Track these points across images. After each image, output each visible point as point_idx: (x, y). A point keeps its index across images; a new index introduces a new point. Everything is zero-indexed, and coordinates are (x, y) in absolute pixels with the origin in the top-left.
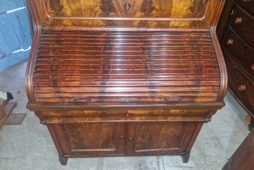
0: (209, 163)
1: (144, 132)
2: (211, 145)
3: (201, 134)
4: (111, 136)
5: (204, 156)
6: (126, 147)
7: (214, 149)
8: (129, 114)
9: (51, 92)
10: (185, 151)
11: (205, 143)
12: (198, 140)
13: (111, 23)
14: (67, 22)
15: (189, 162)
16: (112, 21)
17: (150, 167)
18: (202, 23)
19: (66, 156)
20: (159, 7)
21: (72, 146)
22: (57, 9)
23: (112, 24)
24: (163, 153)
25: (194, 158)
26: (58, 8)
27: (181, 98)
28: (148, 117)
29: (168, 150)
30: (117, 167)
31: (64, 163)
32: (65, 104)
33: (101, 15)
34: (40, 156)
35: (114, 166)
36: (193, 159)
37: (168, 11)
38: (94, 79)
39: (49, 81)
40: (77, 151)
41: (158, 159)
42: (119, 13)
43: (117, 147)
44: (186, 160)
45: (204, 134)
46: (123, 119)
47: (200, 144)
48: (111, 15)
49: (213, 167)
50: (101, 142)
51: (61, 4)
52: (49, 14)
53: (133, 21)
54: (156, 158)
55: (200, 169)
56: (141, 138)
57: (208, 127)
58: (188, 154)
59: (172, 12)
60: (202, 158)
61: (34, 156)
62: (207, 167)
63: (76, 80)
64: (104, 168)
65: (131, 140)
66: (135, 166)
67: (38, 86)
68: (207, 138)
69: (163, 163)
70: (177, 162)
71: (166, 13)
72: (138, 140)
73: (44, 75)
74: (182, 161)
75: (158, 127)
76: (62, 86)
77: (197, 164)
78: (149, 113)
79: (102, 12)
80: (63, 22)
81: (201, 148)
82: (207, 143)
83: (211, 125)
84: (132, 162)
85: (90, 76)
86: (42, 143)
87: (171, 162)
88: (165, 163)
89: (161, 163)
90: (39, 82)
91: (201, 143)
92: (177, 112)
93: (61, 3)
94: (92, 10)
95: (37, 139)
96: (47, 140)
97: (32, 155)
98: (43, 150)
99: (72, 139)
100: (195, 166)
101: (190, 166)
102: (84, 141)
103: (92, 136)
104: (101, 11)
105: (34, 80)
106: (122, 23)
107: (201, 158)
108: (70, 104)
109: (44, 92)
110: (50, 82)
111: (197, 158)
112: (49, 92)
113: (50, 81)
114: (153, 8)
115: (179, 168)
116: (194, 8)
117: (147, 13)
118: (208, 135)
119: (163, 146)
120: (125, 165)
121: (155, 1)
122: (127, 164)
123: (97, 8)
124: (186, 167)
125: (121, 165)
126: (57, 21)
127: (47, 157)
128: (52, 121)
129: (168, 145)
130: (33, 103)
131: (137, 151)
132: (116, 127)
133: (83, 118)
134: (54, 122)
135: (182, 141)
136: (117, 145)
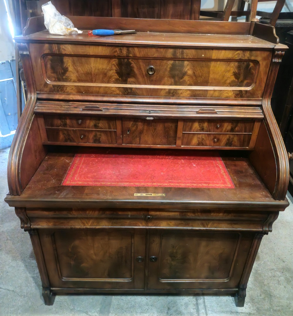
0: (278, 308)
1: (174, 247)
2: (279, 280)
4: (124, 254)
5: (269, 296)
6: (146, 271)
7: (285, 287)
8: (151, 215)
10: (238, 286)
11: (270, 277)
12: (260, 272)
13: (129, 91)
14: (71, 89)
15: (245, 305)
16: (131, 89)
17: (184, 311)
18: (251, 93)
19: (54, 289)
20: (192, 72)
21: (65, 272)
22: (59, 72)
23: (131, 92)
25: (254, 298)
26: (61, 71)
28: (179, 222)
29: (212, 282)
30: (132, 310)
31: (48, 300)
33: (117, 81)
34: (13, 289)
35: (127, 308)
36: (252, 301)
37: (204, 78)
40: (71, 280)
41: (197, 300)
42: (141, 79)
43: (132, 275)
44: (240, 302)
45: (269, 263)
46: (141, 224)
47: (263, 277)
48: (129, 82)
51: (65, 67)
52: (49, 78)
53: (158, 89)
54: (193, 298)
56: (169, 258)
57: (275, 252)
58: (244, 291)
59: (210, 78)
60: (267, 300)
61: (4, 290)
64: (112, 311)
66: (161, 310)
68: (273, 269)
69: (205, 307)
70: (226, 305)
71: (201, 80)
72: (165, 262)
74: (234, 304)
77: (258, 309)
79: (118, 77)
80: (66, 89)
81: (264, 285)
82: (274, 277)
83: (278, 249)
84: (155, 304)
86: (18, 270)
87: (218, 304)
88: (209, 306)
89: (201, 307)
91: (265, 276)
93: (65, 65)
94: (105, 74)
95: (11, 263)
98: (18, 280)
99: (65, 259)
100: (255, 312)
101: (247, 312)
102: (83, 263)
103: (95, 255)
104: (117, 77)
106: (144, 92)
107: (264, 299)
111: (258, 299)
114: (185, 74)
115: (231, 314)
116: (239, 74)
117: (177, 79)
118: (276, 264)
119: (203, 275)
120: (145, 308)
121: (188, 65)
122: (148, 306)
123: (112, 72)
124: (240, 314)
125: (138, 307)
126: (58, 88)
127: (24, 292)
128: (39, 225)
129: (212, 274)
130: (15, 194)
131: (164, 281)
132: (131, 240)
133: (84, 221)
134: (41, 226)
135: (232, 266)
136: (133, 272)
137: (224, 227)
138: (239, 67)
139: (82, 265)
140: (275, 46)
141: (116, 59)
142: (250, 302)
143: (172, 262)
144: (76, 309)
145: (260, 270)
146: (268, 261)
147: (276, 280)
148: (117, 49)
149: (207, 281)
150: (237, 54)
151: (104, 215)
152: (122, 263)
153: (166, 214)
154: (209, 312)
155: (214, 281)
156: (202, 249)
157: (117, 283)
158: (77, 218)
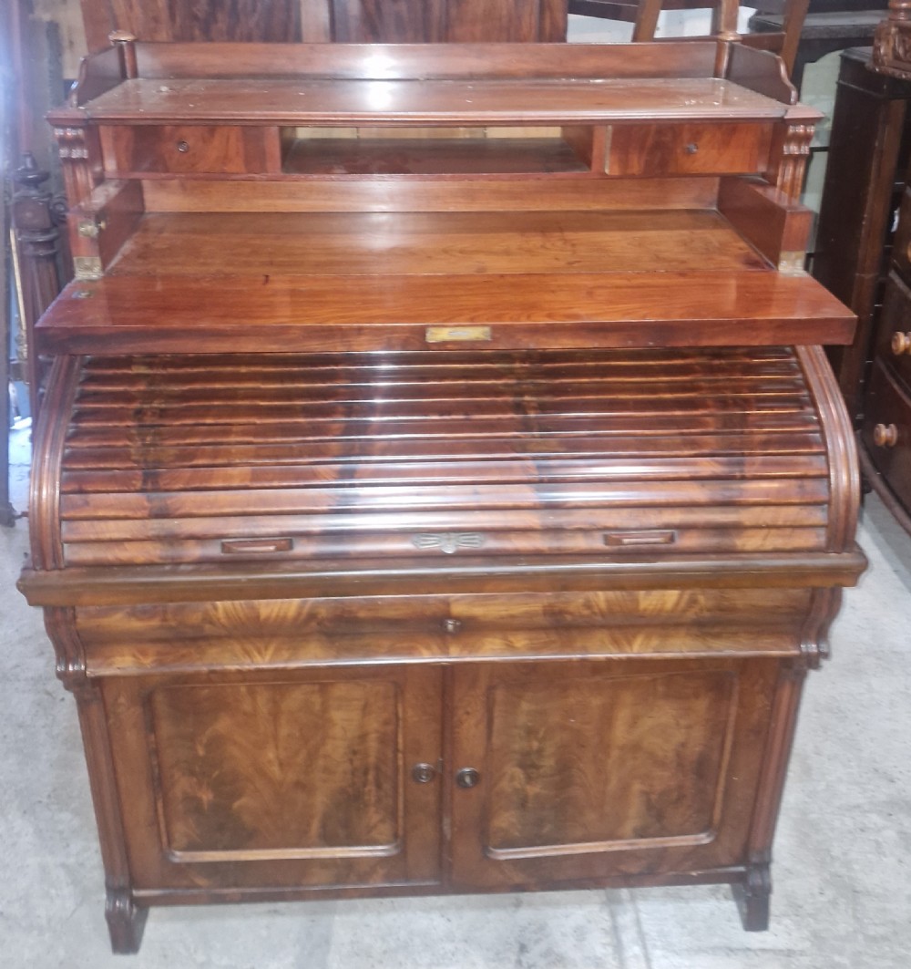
0: (881, 930)
1: (531, 732)
2: (880, 840)
4: (372, 760)
5: (853, 893)
6: (447, 821)
7: (900, 861)
8: (457, 618)
9: (130, 514)
10: (743, 857)
11: (850, 832)
15: (772, 925)
17: (575, 955)
19: (143, 893)
21: (181, 829)
24: (634, 868)
25: (800, 903)
27: (675, 531)
28: (543, 637)
30: (400, 957)
31: (125, 936)
32: (182, 567)
35: (385, 952)
36: (795, 908)
38: (310, 455)
39: (127, 469)
40: (200, 859)
41: (613, 915)
43: (401, 832)
44: (756, 915)
46: (428, 648)
47: (825, 834)
49: (903, 952)
50: (321, 801)
54: (601, 912)
55: (837, 958)
56: (518, 772)
58: (764, 873)
60: (843, 907)
62: (870, 952)
63: (238, 461)
64: (336, 965)
65: (468, 780)
66: (497, 954)
67: (81, 492)
69: (642, 937)
70: (711, 928)
72: (505, 785)
73: (109, 446)
74: (739, 925)
75: (593, 703)
76: (177, 486)
77: (816, 937)
78: (544, 613)
81: (832, 857)
82: (862, 830)
84: (477, 935)
85: (294, 446)
87: (683, 927)
88: (654, 935)
89: (628, 936)
90: (87, 473)
92: (669, 605)
98: (16, 879)
99: (182, 785)
100: (807, 944)
101: (781, 947)
102: (240, 796)
103: (281, 765)
105: (68, 466)
107: (834, 903)
108: (204, 567)
109: (101, 513)
110: (130, 472)
111: (815, 903)
112: (122, 514)
113: (132, 469)
115: (728, 955)
119: (629, 826)
120: (443, 948)
122: (453, 941)
124: (759, 953)
125: (420, 948)
127: (38, 916)
128: (110, 665)
129: (657, 820)
130: (50, 564)
131: (504, 854)
132: (396, 707)
133: (249, 647)
134: (119, 668)
135: (721, 788)
136: (401, 821)
137: (681, 648)
139: (236, 804)
142: (789, 916)
143: (528, 787)
149: (644, 843)
151: (313, 624)
152: (367, 789)
153: (504, 613)
154: (657, 953)
155: (666, 845)
156: (620, 733)
157: (349, 863)
158: (229, 637)
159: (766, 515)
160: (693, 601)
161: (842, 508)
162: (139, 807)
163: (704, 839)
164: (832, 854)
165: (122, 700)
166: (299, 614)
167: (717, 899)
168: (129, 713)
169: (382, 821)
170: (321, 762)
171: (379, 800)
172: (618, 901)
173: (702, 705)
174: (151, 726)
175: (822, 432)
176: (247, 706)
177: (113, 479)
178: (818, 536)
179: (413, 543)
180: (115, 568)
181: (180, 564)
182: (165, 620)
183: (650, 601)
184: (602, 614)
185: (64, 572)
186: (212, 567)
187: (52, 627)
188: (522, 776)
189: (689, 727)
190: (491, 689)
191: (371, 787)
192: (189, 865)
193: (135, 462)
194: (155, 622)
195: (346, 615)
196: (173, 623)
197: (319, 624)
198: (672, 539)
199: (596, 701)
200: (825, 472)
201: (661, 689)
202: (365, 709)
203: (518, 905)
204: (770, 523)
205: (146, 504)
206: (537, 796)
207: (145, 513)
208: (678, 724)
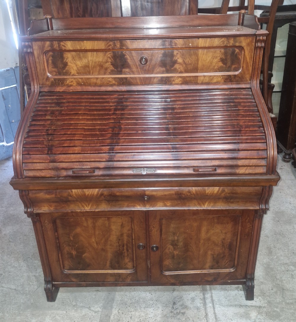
0: (291, 301)
1: (174, 234)
2: (293, 274)
3: (277, 257)
4: (125, 242)
5: (282, 290)
6: (149, 262)
8: (148, 196)
9: (44, 161)
12: (272, 266)
13: (125, 81)
14: (70, 81)
15: (255, 299)
16: (126, 78)
17: (191, 306)
18: (239, 77)
19: (56, 283)
20: (182, 60)
21: (66, 263)
22: (60, 67)
24: (210, 279)
25: (265, 292)
26: (61, 66)
27: (216, 167)
28: (176, 202)
29: (217, 272)
30: (136, 305)
31: (51, 296)
33: (112, 73)
34: (15, 288)
35: (131, 303)
36: (263, 294)
37: (194, 65)
38: (100, 144)
40: (73, 273)
41: (204, 294)
42: (134, 69)
43: (135, 266)
44: (250, 295)
45: (282, 258)
46: (139, 205)
47: (275, 272)
48: (124, 72)
50: (110, 255)
51: (65, 61)
52: (50, 73)
53: (151, 78)
54: (200, 293)
55: (275, 309)
56: (171, 247)
57: (289, 247)
58: (252, 282)
59: (199, 66)
60: (279, 294)
61: (6, 289)
62: (286, 307)
63: (77, 145)
64: (115, 307)
65: (155, 249)
66: (166, 305)
67: (28, 154)
68: (287, 264)
69: (213, 301)
70: (235, 299)
71: (191, 68)
72: (167, 251)
73: (38, 141)
74: (244, 298)
75: (194, 225)
76: (58, 152)
77: (269, 302)
78: (175, 194)
79: (114, 69)
80: (66, 82)
82: (287, 271)
83: (293, 244)
84: (160, 299)
86: (20, 270)
87: (226, 299)
88: (216, 300)
89: (208, 301)
90: (31, 148)
91: (277, 270)
92: (216, 192)
94: (101, 66)
95: (13, 264)
96: (28, 266)
97: (3, 287)
98: (20, 279)
99: (66, 249)
100: (266, 305)
101: (257, 305)
102: (85, 253)
103: (97, 243)
104: (112, 68)
105: (24, 146)
106: (138, 81)
107: (276, 292)
108: (67, 178)
109: (35, 161)
111: (269, 292)
112: (41, 161)
113: (44, 147)
114: (175, 62)
115: (240, 307)
116: (226, 59)
117: (168, 68)
118: (289, 259)
119: (208, 265)
120: (149, 303)
121: (177, 54)
122: (153, 301)
123: (107, 64)
124: (250, 307)
125: (142, 302)
126: (59, 81)
127: (26, 290)
128: (41, 209)
129: (217, 263)
130: (20, 177)
131: (167, 273)
132: (132, 225)
133: (83, 204)
134: (43, 210)
135: (237, 254)
136: (135, 262)
137: (220, 206)
138: (225, 54)
139: (83, 256)
140: (256, 32)
141: (111, 52)
142: (261, 296)
143: (174, 252)
144: (79, 305)
145: (272, 265)
146: (281, 256)
147: (289, 274)
148: (111, 43)
149: (212, 271)
150: (222, 41)
151: (103, 197)
152: (124, 251)
153: (162, 194)
154: (217, 306)
155: (219, 272)
156: (203, 235)
157: (119, 275)
158: (77, 201)
159: (246, 162)
160: (223, 191)
161: (271, 160)
162: (54, 256)
163: (232, 270)
164: (277, 278)
165: (46, 221)
166: (98, 194)
167: (238, 291)
168: (48, 226)
169: (129, 262)
170: (109, 242)
171: (128, 255)
172: (206, 290)
173: (230, 226)
174: (56, 230)
175: (265, 136)
176: (85, 224)
177: (39, 151)
178: (263, 169)
179: (132, 171)
180: (40, 178)
181: (60, 177)
182: (56, 195)
183: (209, 190)
184: (194, 194)
185: (24, 179)
186: (69, 178)
187: (22, 197)
188: (172, 248)
189: (226, 233)
190: (161, 219)
191: (125, 251)
192: (70, 274)
193: (45, 145)
194: (53, 196)
195: (113, 194)
196: (59, 196)
197: (104, 197)
198: (215, 170)
199: (195, 224)
200: (266, 148)
201: (216, 220)
202: (122, 226)
203: (174, 290)
204: (247, 165)
205: (49, 158)
206: (177, 254)
207: (48, 161)
208: (222, 232)
